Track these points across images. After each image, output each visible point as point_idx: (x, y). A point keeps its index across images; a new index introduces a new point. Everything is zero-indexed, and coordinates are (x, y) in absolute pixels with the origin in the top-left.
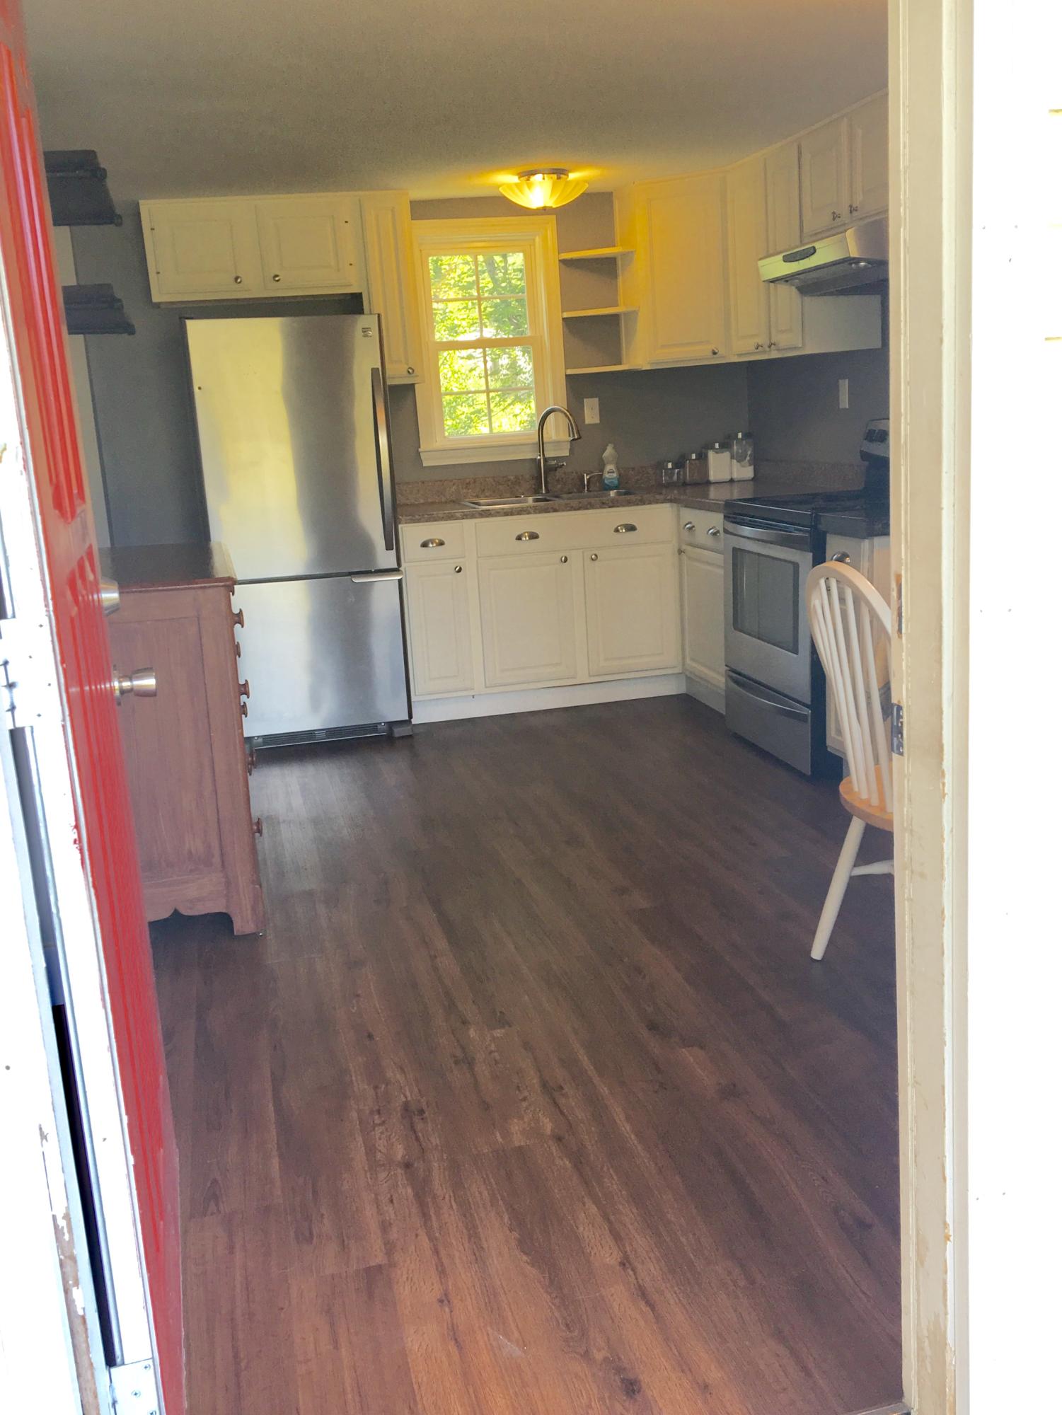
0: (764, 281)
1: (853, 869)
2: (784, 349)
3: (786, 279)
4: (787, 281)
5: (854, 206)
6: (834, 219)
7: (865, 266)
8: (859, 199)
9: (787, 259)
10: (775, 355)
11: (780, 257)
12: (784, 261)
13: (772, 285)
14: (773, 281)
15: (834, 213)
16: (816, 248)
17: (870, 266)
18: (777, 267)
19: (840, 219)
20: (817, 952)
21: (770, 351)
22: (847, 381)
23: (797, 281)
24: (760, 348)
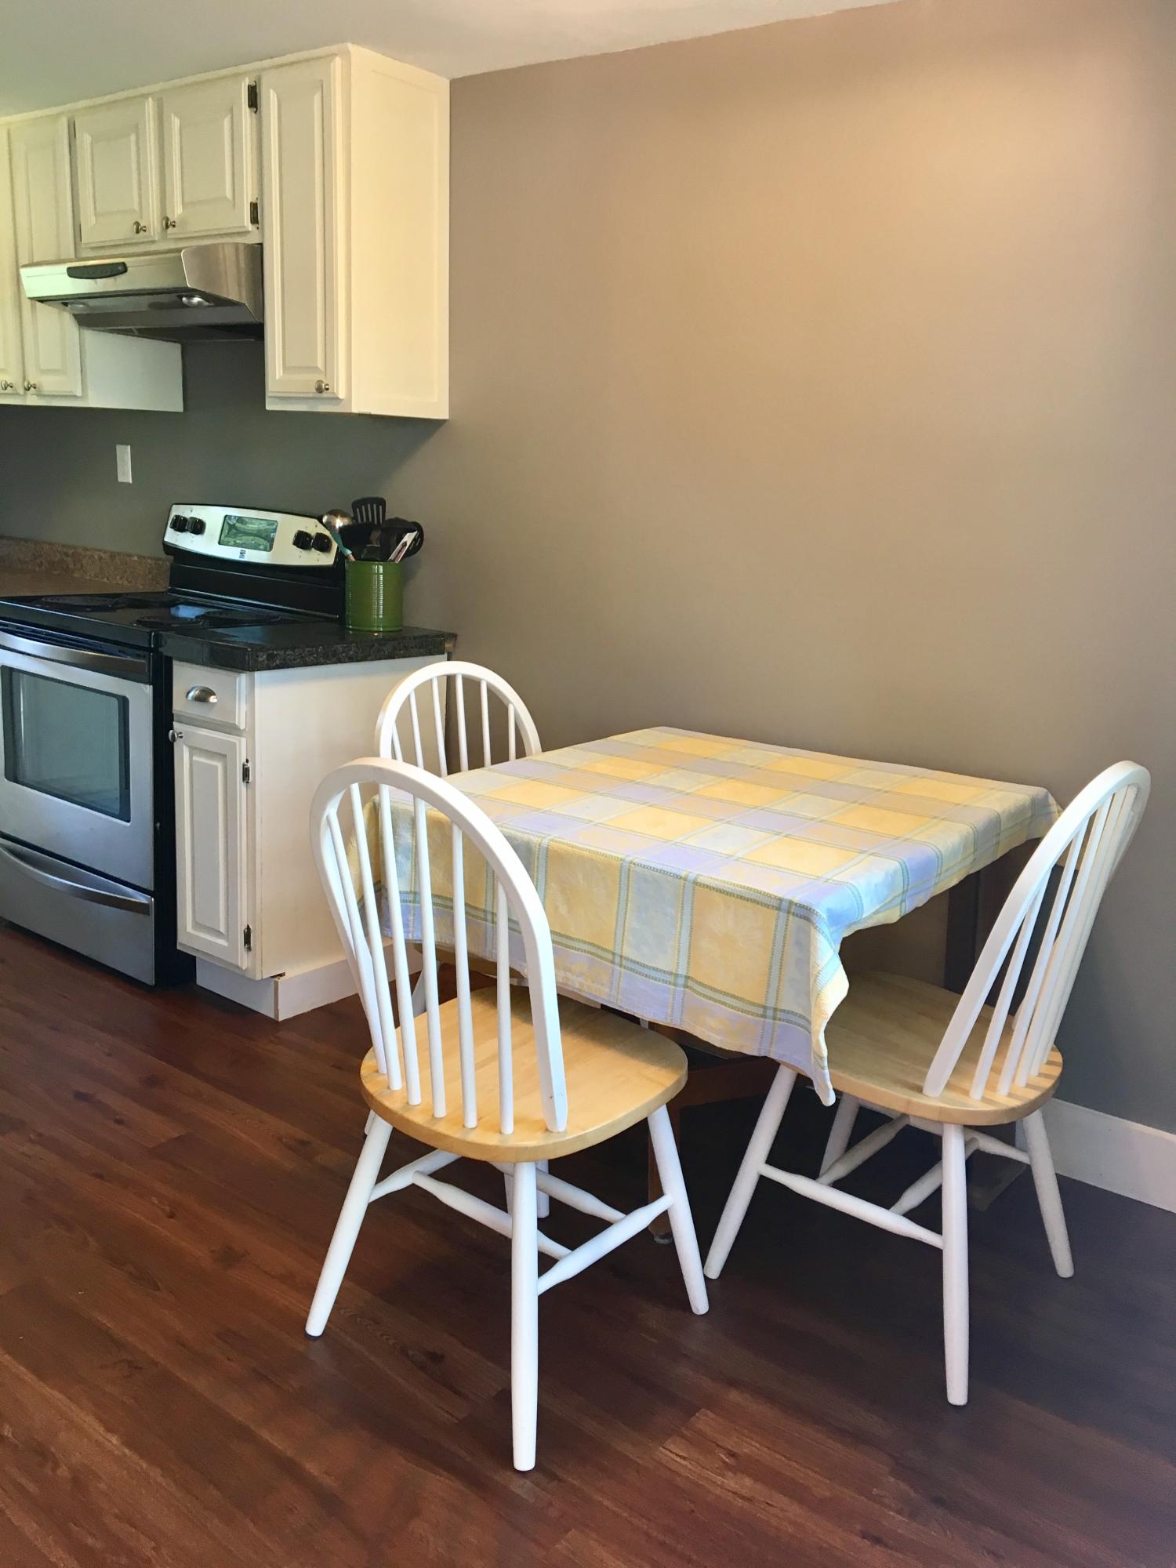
0: (29, 298)
1: (373, 1189)
2: (48, 396)
3: (64, 301)
4: (66, 304)
5: (171, 220)
6: (138, 232)
7: (199, 302)
8: (177, 212)
9: (73, 273)
10: (32, 400)
11: (63, 268)
12: (70, 275)
13: (38, 304)
14: (42, 300)
15: (137, 224)
16: (128, 265)
17: (207, 304)
18: (58, 282)
19: (145, 233)
20: (316, 1324)
21: (25, 394)
22: (129, 447)
23: (81, 306)
24: (9, 388)
